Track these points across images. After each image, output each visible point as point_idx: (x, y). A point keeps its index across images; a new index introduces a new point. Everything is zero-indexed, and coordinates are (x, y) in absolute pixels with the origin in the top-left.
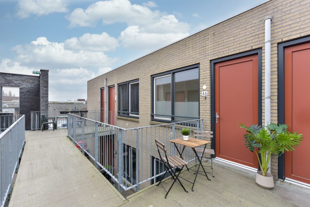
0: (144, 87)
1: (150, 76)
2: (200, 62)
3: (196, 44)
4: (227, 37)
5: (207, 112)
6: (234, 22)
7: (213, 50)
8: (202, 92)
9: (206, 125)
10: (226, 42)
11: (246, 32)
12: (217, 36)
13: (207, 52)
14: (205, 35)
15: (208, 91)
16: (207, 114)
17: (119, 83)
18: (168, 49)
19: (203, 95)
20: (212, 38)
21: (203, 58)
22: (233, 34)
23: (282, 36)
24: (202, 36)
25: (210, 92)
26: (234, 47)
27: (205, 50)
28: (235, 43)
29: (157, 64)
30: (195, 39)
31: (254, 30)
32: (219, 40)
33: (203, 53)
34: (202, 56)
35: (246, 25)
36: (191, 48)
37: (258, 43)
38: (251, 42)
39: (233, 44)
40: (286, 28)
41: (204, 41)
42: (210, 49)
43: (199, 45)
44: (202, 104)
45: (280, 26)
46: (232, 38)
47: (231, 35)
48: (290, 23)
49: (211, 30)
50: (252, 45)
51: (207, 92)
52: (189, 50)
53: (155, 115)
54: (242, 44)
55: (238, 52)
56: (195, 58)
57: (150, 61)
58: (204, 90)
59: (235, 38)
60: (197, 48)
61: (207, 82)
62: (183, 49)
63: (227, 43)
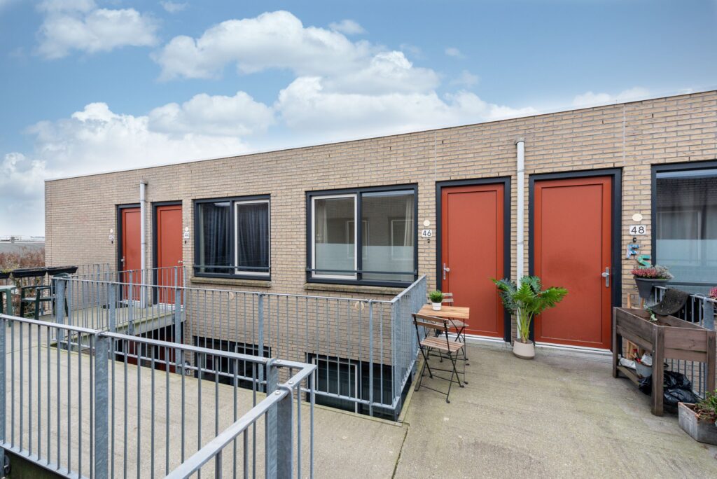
0: (287, 214)
1: (304, 193)
2: (418, 181)
3: (412, 150)
4: (464, 152)
5: (431, 263)
6: (474, 131)
7: (441, 167)
8: (423, 231)
9: (429, 284)
10: (463, 159)
11: (491, 151)
12: (449, 146)
13: (431, 168)
14: (427, 140)
15: (433, 229)
16: (431, 266)
17: (197, 198)
18: (351, 146)
19: (424, 236)
20: (440, 147)
21: (424, 176)
22: (474, 149)
23: (534, 167)
24: (423, 141)
25: (435, 231)
26: (474, 168)
27: (426, 164)
28: (476, 164)
29: (323, 171)
30: (408, 143)
31: (501, 150)
32: (452, 154)
33: (424, 168)
34: (423, 172)
35: (491, 141)
36: (401, 155)
37: (506, 169)
38: (497, 166)
39: (472, 164)
40: (539, 158)
41: (426, 148)
42: (435, 163)
43: (416, 153)
44: (423, 250)
45: (532, 154)
46: (472, 155)
47: (469, 150)
48: (543, 152)
49: (438, 135)
50: (499, 170)
51: (431, 232)
52: (397, 158)
53: (313, 270)
54: (485, 167)
55: (480, 176)
56: (409, 174)
57: (304, 162)
58: (426, 228)
59: (476, 155)
60: (414, 158)
61: (430, 215)
62: (385, 153)
63: (464, 161)
